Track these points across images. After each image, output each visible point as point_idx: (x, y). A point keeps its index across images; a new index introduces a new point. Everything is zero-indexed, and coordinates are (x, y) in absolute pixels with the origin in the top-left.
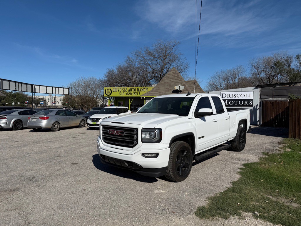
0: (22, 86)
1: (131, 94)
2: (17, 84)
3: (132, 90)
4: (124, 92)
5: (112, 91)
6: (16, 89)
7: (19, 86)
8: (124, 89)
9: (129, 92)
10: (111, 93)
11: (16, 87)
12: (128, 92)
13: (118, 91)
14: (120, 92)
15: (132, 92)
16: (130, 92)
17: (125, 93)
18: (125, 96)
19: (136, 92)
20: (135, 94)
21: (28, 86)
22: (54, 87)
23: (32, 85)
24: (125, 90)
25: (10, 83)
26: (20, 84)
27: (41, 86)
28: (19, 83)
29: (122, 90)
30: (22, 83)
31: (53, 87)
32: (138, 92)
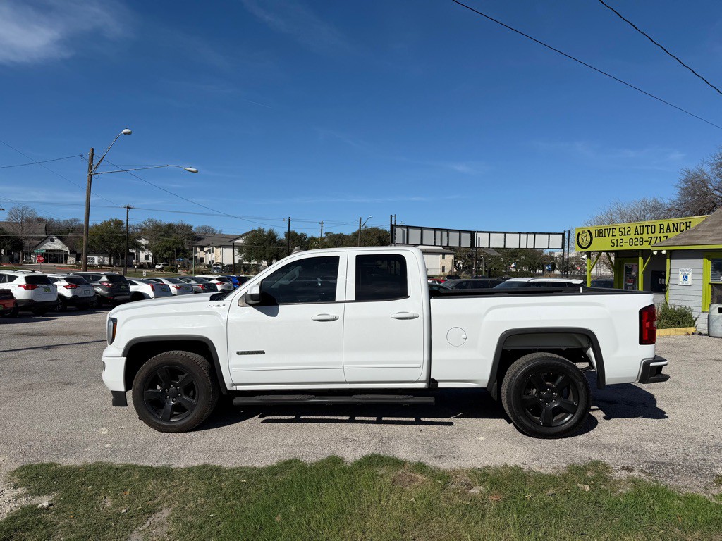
0: (448, 236)
1: (641, 241)
2: (438, 233)
3: (645, 228)
4: (622, 237)
5: (594, 236)
6: (435, 242)
7: (441, 236)
8: (622, 230)
9: (636, 236)
10: (591, 240)
11: (435, 239)
12: (633, 236)
13: (609, 235)
14: (613, 238)
15: (645, 237)
16: (639, 236)
17: (626, 238)
18: (626, 247)
19: (657, 234)
20: (654, 240)
21: (463, 235)
22: (524, 233)
23: (473, 234)
24: (627, 230)
25: (424, 231)
26: (445, 233)
27: (491, 232)
28: (441, 230)
29: (617, 232)
30: (448, 231)
31: (520, 233)
32: (662, 235)
